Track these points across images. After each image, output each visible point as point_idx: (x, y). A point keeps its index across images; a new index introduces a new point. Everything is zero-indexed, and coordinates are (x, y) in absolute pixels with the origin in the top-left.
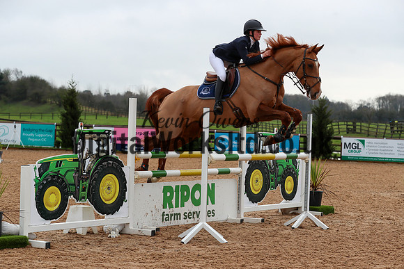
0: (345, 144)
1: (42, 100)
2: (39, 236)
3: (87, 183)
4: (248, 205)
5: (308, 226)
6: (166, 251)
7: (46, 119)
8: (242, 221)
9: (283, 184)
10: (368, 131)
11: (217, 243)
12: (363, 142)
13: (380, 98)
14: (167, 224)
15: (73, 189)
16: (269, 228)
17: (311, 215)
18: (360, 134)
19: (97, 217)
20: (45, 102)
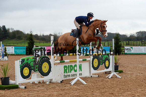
0: (126, 49)
1: (21, 38)
2: (22, 84)
3: (37, 66)
4: (93, 71)
5: (114, 77)
6: (66, 88)
7: (23, 44)
8: (91, 76)
9: (105, 63)
10: (134, 44)
11: (83, 84)
12: (132, 48)
13: (137, 33)
14: (66, 79)
15: (33, 68)
16: (101, 79)
17: (115, 73)
18: (131, 45)
19: (42, 77)
20: (22, 39)
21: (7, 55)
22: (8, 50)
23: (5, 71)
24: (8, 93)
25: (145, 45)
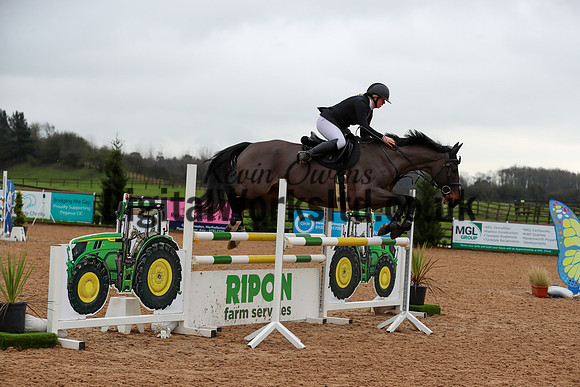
1: (79, 163)
2: (72, 333)
3: (132, 269)
4: (332, 303)
5: (407, 329)
6: (229, 356)
7: (84, 187)
8: (325, 321)
9: (377, 275)
10: (487, 212)
11: (293, 348)
13: (503, 171)
14: (231, 323)
15: (114, 276)
16: (358, 332)
17: (412, 316)
18: (477, 216)
19: (146, 312)
20: (82, 166)
21: (23, 223)
22: (30, 205)
23: (11, 280)
24: (17, 362)
25: (529, 218)
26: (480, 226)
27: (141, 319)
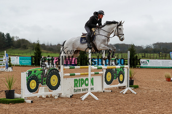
1: (27, 48)
2: (28, 98)
5: (129, 92)
7: (28, 55)
8: (104, 91)
9: (119, 77)
17: (130, 89)
18: (147, 58)
19: (50, 91)
23: (10, 83)
24: (13, 108)
25: (163, 58)
26: (148, 61)
27: (49, 93)
